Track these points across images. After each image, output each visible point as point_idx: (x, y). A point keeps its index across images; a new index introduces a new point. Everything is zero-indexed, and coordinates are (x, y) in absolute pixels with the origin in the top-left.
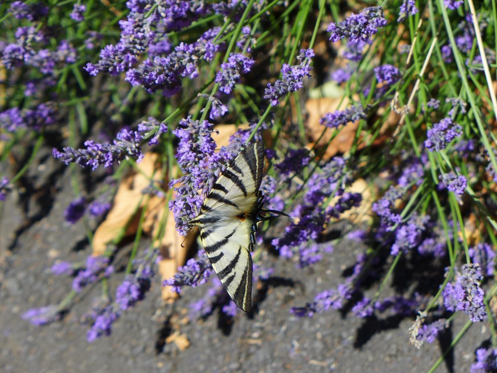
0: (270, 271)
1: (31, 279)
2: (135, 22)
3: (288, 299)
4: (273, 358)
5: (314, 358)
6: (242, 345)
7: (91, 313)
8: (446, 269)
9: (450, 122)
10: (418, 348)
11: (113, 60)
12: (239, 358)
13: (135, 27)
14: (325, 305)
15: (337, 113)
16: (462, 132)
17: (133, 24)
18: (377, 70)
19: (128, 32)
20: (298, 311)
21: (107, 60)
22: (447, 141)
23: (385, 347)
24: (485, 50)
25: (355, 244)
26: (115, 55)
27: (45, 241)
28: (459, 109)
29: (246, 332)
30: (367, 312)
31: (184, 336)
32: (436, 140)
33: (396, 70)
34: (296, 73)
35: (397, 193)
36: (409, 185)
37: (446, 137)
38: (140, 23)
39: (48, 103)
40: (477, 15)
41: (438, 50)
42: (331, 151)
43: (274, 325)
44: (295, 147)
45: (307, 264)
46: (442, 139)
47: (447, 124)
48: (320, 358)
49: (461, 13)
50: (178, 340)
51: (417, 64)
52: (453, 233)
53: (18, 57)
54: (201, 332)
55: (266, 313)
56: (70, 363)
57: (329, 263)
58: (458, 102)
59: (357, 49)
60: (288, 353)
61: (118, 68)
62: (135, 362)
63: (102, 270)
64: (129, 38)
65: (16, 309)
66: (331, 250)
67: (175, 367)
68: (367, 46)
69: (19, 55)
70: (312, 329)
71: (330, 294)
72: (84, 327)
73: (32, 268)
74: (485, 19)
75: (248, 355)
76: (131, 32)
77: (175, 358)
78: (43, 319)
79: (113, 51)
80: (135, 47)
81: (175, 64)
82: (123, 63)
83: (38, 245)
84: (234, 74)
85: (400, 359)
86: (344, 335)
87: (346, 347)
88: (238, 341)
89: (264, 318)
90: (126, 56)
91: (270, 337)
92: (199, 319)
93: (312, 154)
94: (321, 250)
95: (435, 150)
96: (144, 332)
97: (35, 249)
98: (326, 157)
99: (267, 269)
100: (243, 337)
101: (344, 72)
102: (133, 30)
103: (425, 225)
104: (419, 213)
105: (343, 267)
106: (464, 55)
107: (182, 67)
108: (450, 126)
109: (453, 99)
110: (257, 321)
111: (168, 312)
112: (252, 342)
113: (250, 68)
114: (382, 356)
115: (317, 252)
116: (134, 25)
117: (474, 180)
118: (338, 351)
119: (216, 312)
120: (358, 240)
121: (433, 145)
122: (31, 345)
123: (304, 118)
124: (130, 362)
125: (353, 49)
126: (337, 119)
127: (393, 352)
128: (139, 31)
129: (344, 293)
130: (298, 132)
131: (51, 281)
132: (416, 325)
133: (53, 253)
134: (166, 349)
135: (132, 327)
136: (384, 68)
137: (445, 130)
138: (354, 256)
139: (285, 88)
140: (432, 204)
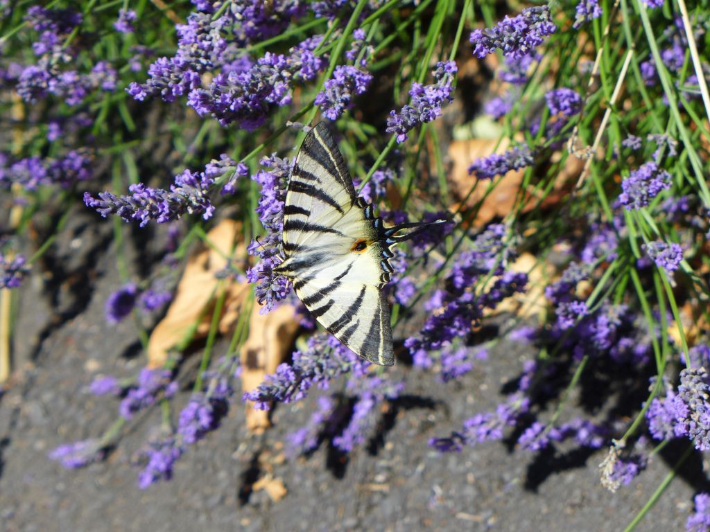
0: (399, 386)
1: (62, 402)
2: (199, 26)
3: (426, 426)
4: (405, 511)
5: (464, 510)
6: (361, 492)
7: (146, 449)
8: (652, 379)
9: (654, 168)
10: (613, 491)
11: (167, 79)
12: (357, 511)
13: (199, 33)
14: (479, 435)
15: (493, 158)
16: (671, 183)
17: (195, 28)
18: (549, 96)
19: (188, 40)
20: (440, 444)
21: (158, 79)
22: (650, 196)
23: (565, 494)
24: (702, 67)
25: (521, 347)
26: (170, 73)
27: (81, 349)
28: (667, 150)
29: (366, 473)
30: (540, 443)
31: (279, 481)
32: (635, 193)
33: (577, 96)
34: (432, 95)
35: (580, 272)
36: (597, 261)
37: (649, 190)
38: (206, 28)
39: (82, 150)
40: (690, 19)
41: (635, 67)
42: (485, 214)
43: (406, 463)
44: (434, 210)
45: (453, 377)
46: (644, 192)
47: (650, 171)
48: (472, 509)
49: (667, 15)
50: (270, 487)
51: (606, 88)
52: (661, 329)
53: (40, 85)
54: (303, 475)
55: (395, 446)
56: (117, 521)
57: (484, 375)
58: (666, 140)
59: (520, 68)
60: (426, 503)
61: (174, 90)
62: (209, 519)
63: (162, 388)
64: (190, 48)
65: (40, 445)
66: (485, 356)
67: (266, 523)
68: (534, 64)
69: (42, 82)
70: (461, 468)
71: (486, 419)
72: (136, 470)
73: (63, 387)
74: (702, 24)
75: (370, 507)
76: (193, 40)
77: (266, 511)
78: (79, 459)
79: (166, 66)
80: (198, 62)
81: (258, 82)
82: (181, 83)
83: (71, 353)
84: (341, 94)
85: (586, 510)
86: (507, 476)
87: (509, 495)
88: (356, 487)
89: (393, 453)
90: (186, 73)
91: (401, 480)
92: (300, 456)
93: (458, 218)
94: (471, 356)
95: (633, 207)
96: (222, 475)
97: (67, 359)
98: (478, 224)
99: (395, 384)
100: (363, 482)
101: (503, 101)
102: (196, 37)
103: (621, 317)
104: (611, 300)
105: (504, 380)
106: (674, 74)
107: (268, 88)
108: (655, 174)
109: (657, 135)
110: (383, 458)
111: (256, 447)
112: (375, 487)
113: (365, 86)
114: (560, 506)
115: (465, 358)
116: (197, 30)
117: (690, 253)
118: (498, 500)
119: (324, 445)
120: (525, 341)
121: (631, 200)
122: (62, 496)
123: (447, 169)
124: (203, 518)
125: (514, 68)
126: (494, 167)
127: (577, 501)
128: (205, 39)
129: (505, 417)
130: (438, 188)
131: (89, 405)
132: (610, 459)
133: (92, 365)
134: (254, 499)
135: (204, 469)
136: (559, 93)
137: (648, 179)
138: (520, 364)
139: (416, 117)
140: (630, 287)
